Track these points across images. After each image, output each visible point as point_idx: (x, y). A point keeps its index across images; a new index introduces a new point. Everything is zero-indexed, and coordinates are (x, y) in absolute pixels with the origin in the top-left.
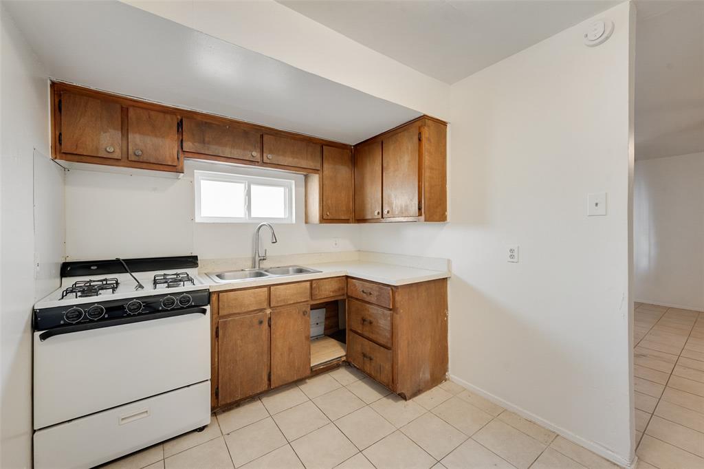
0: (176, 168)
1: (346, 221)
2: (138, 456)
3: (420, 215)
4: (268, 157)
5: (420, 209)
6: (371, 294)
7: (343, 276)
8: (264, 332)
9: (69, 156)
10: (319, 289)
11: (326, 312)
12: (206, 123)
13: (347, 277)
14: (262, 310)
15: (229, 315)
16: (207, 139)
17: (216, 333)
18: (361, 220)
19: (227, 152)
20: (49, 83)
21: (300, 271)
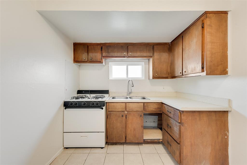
0: (100, 62)
1: (167, 78)
2: (85, 149)
3: (203, 71)
4: (130, 54)
5: (203, 68)
6: (171, 113)
7: (161, 103)
8: (124, 120)
9: (77, 62)
10: (148, 107)
11: (158, 117)
12: (109, 46)
13: (162, 103)
14: (123, 111)
15: (112, 111)
16: (109, 51)
17: (107, 117)
18: (174, 77)
19: (116, 54)
20: (73, 43)
21: (144, 98)
